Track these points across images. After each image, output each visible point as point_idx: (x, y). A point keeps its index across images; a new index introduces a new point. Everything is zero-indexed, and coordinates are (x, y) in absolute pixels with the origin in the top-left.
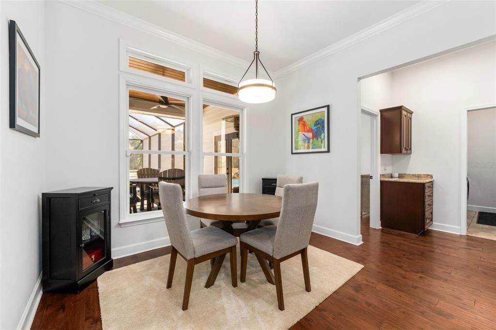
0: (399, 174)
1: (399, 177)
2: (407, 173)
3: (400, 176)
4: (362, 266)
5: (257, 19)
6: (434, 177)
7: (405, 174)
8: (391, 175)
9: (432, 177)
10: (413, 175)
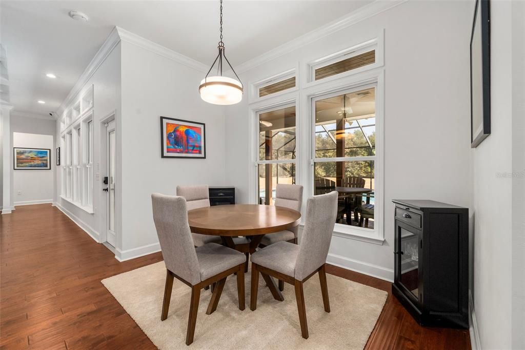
5: (221, 10)
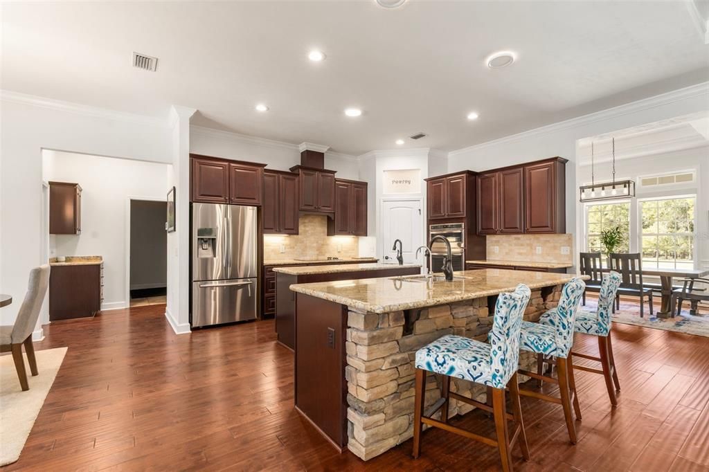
0: (66, 258)
1: (66, 261)
2: (75, 256)
3: (68, 259)
4: (67, 348)
6: (103, 258)
7: (72, 257)
8: (57, 259)
9: (101, 258)
10: (82, 258)
